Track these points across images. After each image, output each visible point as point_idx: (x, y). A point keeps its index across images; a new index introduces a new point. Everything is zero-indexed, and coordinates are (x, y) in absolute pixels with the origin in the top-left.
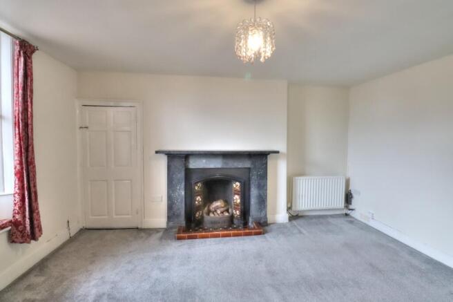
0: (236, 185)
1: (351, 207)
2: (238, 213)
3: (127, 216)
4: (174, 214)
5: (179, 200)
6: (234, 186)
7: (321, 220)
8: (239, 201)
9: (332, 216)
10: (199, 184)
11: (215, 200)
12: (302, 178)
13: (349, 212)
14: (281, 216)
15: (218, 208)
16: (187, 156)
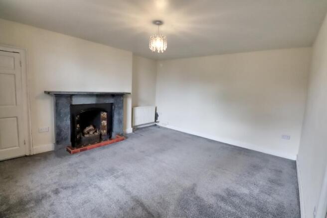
0: (104, 115)
1: (157, 121)
2: (105, 131)
3: (15, 148)
4: (62, 139)
5: (66, 128)
6: (102, 115)
7: (147, 129)
8: (106, 124)
9: (150, 126)
10: (78, 116)
11: (87, 126)
12: (137, 108)
13: (156, 123)
14: (129, 130)
15: (90, 130)
16: (70, 96)
